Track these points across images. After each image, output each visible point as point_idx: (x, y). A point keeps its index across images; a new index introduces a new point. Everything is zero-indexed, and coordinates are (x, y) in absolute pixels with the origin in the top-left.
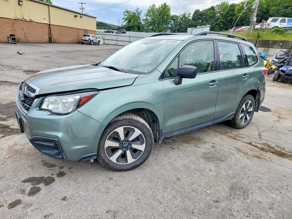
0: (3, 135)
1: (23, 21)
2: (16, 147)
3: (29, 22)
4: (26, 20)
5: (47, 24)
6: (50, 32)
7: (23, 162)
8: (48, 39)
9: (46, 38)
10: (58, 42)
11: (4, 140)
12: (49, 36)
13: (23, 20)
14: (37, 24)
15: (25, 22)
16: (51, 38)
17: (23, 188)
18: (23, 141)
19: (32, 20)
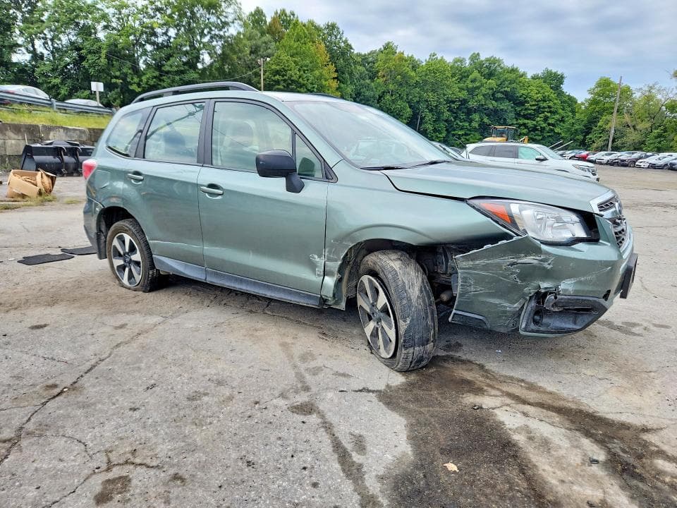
0: (646, 437)
2: (624, 383)
7: (625, 354)
11: (648, 419)
17: (644, 331)
18: (600, 388)
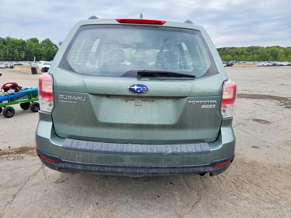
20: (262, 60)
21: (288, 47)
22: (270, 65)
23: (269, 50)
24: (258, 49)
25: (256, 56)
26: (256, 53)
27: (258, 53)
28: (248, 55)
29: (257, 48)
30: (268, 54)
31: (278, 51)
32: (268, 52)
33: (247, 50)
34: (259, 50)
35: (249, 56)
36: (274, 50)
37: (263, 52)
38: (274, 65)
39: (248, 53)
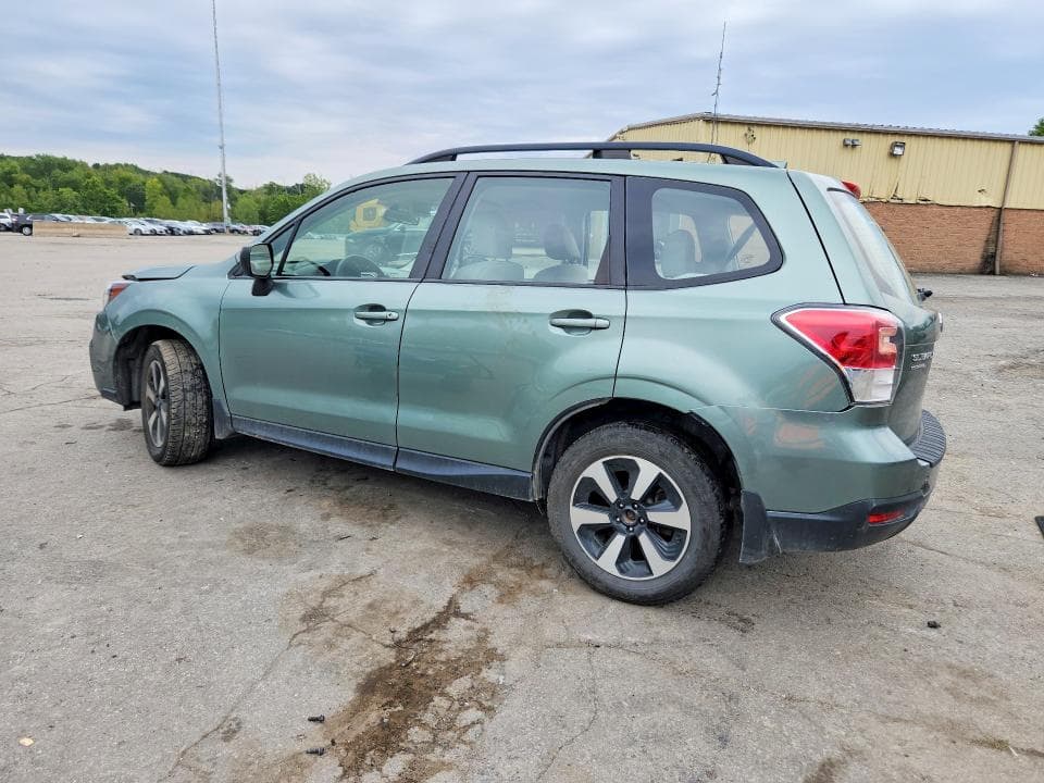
1: (892, 206)
3: (913, 208)
4: (905, 201)
5: (988, 207)
6: (993, 237)
8: (979, 260)
9: (974, 257)
10: (1025, 270)
12: (986, 250)
13: (892, 201)
14: (943, 210)
15: (897, 208)
16: (993, 256)
19: (926, 200)
20: (97, 211)
21: (166, 172)
22: (158, 230)
23: (112, 177)
24: (71, 169)
25: (67, 193)
26: (67, 184)
27: (75, 185)
28: (37, 189)
29: (65, 165)
30: (113, 192)
31: (144, 184)
32: (109, 184)
33: (26, 170)
34: (75, 175)
35: (41, 194)
36: (128, 180)
37: (91, 180)
38: (172, 232)
39: (33, 181)
